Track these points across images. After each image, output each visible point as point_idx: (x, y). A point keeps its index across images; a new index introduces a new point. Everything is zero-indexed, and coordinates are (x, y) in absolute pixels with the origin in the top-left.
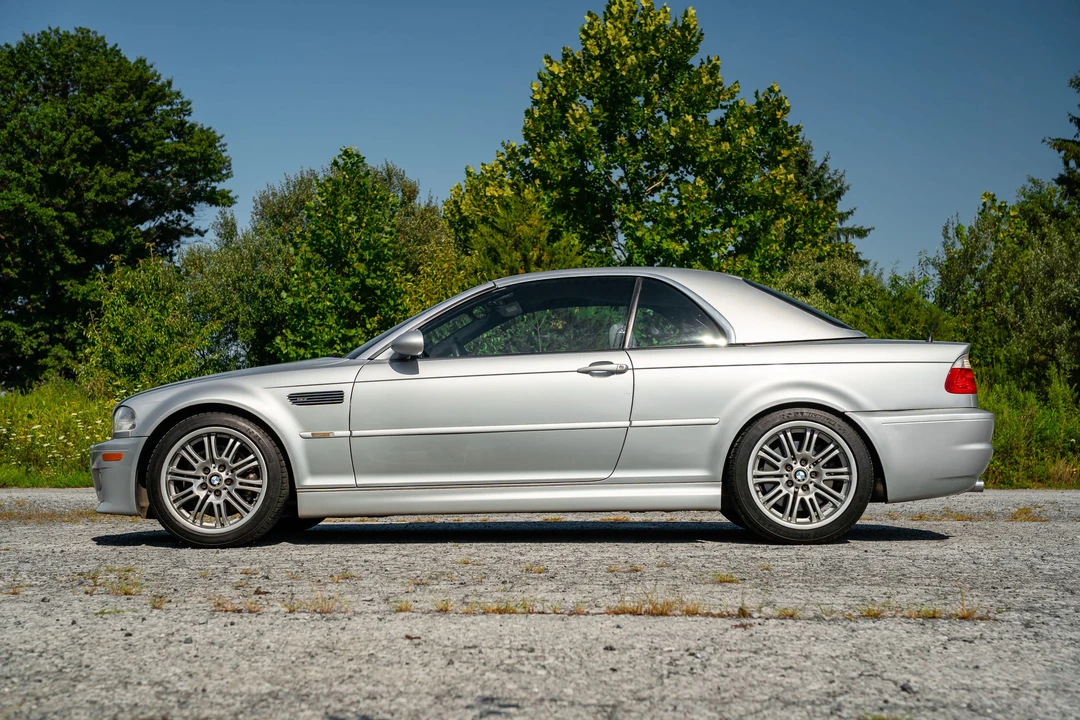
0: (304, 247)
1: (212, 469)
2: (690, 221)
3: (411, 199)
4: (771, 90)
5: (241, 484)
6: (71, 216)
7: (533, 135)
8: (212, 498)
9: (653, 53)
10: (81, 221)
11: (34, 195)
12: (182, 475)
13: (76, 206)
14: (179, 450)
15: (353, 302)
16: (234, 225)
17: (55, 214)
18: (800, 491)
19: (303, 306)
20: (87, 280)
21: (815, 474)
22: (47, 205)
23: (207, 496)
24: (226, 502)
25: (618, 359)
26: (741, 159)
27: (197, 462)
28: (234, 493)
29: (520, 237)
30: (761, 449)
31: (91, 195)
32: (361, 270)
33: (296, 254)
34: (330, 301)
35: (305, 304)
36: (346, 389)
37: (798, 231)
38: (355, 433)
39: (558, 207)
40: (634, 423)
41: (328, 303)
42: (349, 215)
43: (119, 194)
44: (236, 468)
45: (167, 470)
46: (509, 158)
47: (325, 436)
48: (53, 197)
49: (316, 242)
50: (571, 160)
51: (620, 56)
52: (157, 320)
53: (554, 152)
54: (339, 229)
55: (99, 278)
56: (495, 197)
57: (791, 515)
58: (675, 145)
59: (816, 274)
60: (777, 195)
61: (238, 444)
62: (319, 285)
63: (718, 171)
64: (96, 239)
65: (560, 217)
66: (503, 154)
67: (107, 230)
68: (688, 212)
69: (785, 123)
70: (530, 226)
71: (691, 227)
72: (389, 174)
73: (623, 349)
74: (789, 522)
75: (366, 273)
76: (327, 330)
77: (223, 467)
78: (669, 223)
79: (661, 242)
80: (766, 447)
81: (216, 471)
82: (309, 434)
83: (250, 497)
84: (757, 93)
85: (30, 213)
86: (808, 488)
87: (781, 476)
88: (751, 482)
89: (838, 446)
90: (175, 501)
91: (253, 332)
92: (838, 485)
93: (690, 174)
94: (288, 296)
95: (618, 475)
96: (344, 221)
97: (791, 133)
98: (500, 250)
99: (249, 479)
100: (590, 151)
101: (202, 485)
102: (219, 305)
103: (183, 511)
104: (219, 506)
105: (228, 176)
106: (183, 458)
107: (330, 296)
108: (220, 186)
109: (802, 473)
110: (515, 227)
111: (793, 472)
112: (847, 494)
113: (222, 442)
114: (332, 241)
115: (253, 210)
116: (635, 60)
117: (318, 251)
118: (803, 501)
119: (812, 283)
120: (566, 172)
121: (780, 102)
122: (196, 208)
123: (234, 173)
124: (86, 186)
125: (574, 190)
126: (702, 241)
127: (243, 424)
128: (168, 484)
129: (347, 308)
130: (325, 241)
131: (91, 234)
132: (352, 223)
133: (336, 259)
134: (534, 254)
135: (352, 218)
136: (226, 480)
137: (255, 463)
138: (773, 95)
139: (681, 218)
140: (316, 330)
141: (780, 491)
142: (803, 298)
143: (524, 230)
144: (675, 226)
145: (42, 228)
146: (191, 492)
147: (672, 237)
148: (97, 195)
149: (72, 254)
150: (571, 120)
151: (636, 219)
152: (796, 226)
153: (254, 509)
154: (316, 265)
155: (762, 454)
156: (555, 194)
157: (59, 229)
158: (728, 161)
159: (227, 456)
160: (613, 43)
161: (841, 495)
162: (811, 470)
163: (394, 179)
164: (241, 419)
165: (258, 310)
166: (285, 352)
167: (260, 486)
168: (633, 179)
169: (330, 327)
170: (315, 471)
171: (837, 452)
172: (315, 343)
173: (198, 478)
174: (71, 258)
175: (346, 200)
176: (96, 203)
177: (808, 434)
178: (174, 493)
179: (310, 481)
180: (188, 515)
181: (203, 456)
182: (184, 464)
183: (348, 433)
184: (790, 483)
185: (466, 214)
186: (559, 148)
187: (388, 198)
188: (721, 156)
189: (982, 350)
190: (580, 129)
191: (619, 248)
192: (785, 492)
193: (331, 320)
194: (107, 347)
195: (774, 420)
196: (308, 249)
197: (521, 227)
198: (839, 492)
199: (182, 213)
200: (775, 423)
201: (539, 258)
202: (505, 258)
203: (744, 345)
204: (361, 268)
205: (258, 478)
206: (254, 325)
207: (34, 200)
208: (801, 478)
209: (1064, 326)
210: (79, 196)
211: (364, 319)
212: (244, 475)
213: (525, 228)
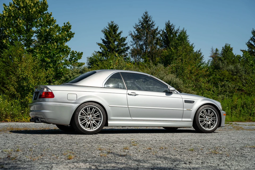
4: (68, 23)
7: (4, 25)
9: (38, 9)
51: (31, 8)
68: (52, 51)
69: (71, 32)
71: (52, 55)
84: (64, 23)
97: (72, 34)
116: (35, 10)
121: (70, 26)
138: (68, 24)
139: (50, 53)
150: (18, 23)
160: (28, 4)
190: (21, 26)
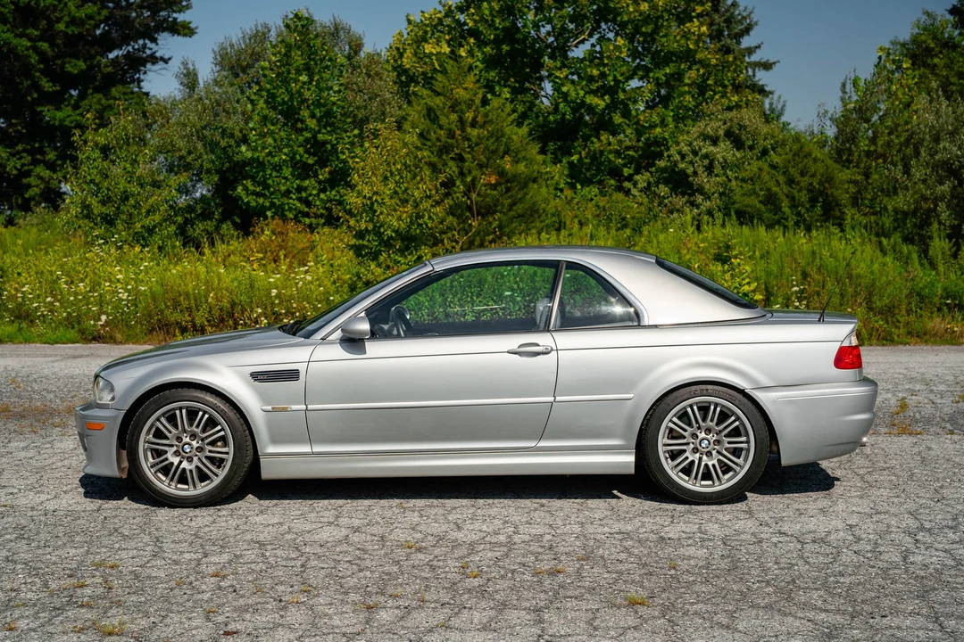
0: (261, 104)
1: (184, 438)
2: (611, 78)
3: (357, 52)
5: (210, 451)
6: (44, 46)
8: (185, 465)
10: (53, 51)
11: (8, 26)
12: (158, 444)
13: (48, 35)
14: (155, 421)
15: (306, 156)
16: (196, 75)
17: (29, 44)
18: (705, 457)
19: (261, 159)
20: (63, 106)
21: (718, 442)
22: (21, 35)
23: (181, 462)
24: (197, 467)
25: (543, 340)
26: (658, 18)
27: (170, 432)
28: (204, 460)
29: (456, 100)
30: (671, 421)
31: (61, 26)
32: (313, 126)
33: (253, 111)
34: (285, 154)
35: (264, 158)
36: (302, 368)
37: (710, 82)
38: (310, 407)
39: (490, 63)
40: (558, 398)
41: (284, 157)
42: (301, 75)
43: (87, 26)
44: (207, 438)
45: (145, 439)
46: (446, 15)
47: (284, 410)
48: (26, 27)
49: (271, 100)
50: (503, 20)
52: (129, 172)
53: (487, 12)
54: (292, 89)
55: (75, 134)
56: (433, 54)
57: (696, 478)
58: (598, 5)
59: (725, 123)
60: (690, 49)
61: (207, 416)
62: (275, 140)
63: (637, 30)
64: (68, 68)
65: (493, 74)
66: (440, 12)
67: (78, 59)
68: (609, 70)
70: (466, 89)
71: (612, 83)
72: (336, 31)
73: (549, 331)
74: (694, 485)
75: (317, 128)
76: (283, 181)
77: (194, 436)
78: (591, 79)
79: (584, 97)
80: (675, 419)
81: (188, 440)
82: (269, 408)
83: (219, 463)
85: (5, 43)
86: (711, 454)
87: (688, 444)
88: (661, 449)
89: (738, 418)
90: (152, 467)
91: (216, 178)
92: (736, 452)
93: (612, 31)
94: (247, 150)
95: (543, 444)
96: (296, 81)
98: (439, 113)
99: (217, 446)
100: (520, 11)
101: (175, 452)
102: (185, 154)
103: (160, 475)
104: (191, 471)
105: (188, 7)
106: (158, 429)
107: (286, 150)
108: (181, 17)
109: (706, 442)
110: (452, 90)
111: (698, 441)
112: (746, 460)
113: (192, 414)
114: (286, 99)
115: (212, 60)
117: (274, 108)
118: (706, 465)
119: (721, 132)
120: (498, 32)
122: (159, 38)
123: (193, 5)
124: (56, 17)
125: (505, 48)
126: (622, 96)
127: (211, 399)
128: (145, 451)
129: (301, 161)
130: (279, 99)
131: (64, 63)
132: (304, 83)
133: (290, 115)
134: (469, 116)
135: (304, 78)
136: (197, 448)
137: (222, 433)
139: (603, 75)
140: (273, 181)
141: (687, 458)
142: (712, 148)
143: (460, 93)
144: (598, 82)
145: (18, 57)
146: (166, 459)
147: (594, 93)
148: (67, 27)
149: (48, 82)
151: (562, 76)
152: (708, 79)
153: (223, 473)
154: (272, 121)
155: (671, 425)
156: (488, 49)
157: (34, 59)
158: (647, 19)
159: (198, 426)
161: (740, 461)
162: (714, 438)
163: (341, 33)
164: (209, 394)
165: (220, 158)
166: (246, 201)
167: (227, 453)
168: (561, 33)
169: (286, 178)
170: (275, 441)
171: (737, 423)
172: (272, 194)
173: (172, 446)
174: (47, 85)
175: (298, 59)
176: (66, 34)
177: (712, 407)
178: (151, 460)
179: (271, 449)
180: (164, 479)
181: (176, 427)
182: (159, 434)
183: (304, 407)
184: (695, 450)
185: (408, 66)
186: (492, 9)
187: (336, 59)
188: (640, 16)
189: (872, 200)
191: (546, 97)
192: (691, 459)
193: (287, 172)
194: (85, 200)
195: (682, 396)
196: (264, 106)
197: (458, 90)
198: (739, 458)
199: (147, 41)
200: (682, 399)
201: (474, 119)
202: (443, 120)
203: (656, 326)
204: (312, 123)
205: (225, 446)
206: (217, 172)
207: (8, 30)
208: (705, 447)
209: (946, 188)
210: (51, 26)
211: (316, 169)
212: (213, 443)
213: (462, 92)
